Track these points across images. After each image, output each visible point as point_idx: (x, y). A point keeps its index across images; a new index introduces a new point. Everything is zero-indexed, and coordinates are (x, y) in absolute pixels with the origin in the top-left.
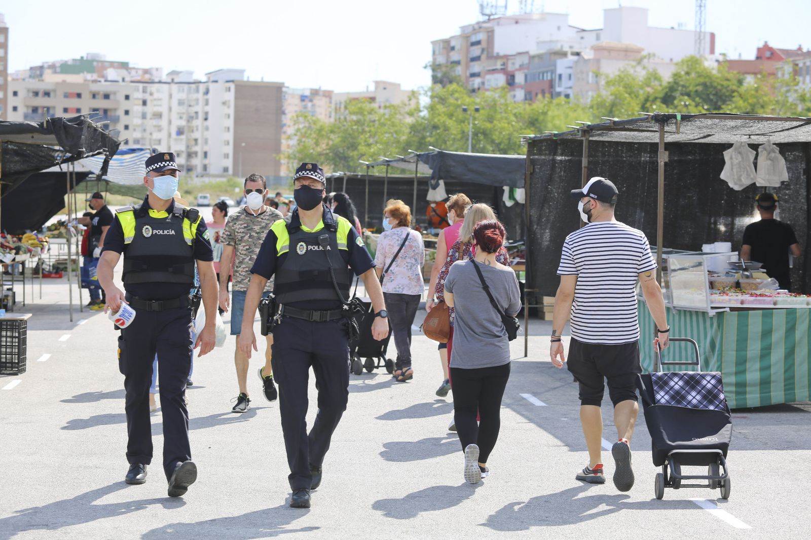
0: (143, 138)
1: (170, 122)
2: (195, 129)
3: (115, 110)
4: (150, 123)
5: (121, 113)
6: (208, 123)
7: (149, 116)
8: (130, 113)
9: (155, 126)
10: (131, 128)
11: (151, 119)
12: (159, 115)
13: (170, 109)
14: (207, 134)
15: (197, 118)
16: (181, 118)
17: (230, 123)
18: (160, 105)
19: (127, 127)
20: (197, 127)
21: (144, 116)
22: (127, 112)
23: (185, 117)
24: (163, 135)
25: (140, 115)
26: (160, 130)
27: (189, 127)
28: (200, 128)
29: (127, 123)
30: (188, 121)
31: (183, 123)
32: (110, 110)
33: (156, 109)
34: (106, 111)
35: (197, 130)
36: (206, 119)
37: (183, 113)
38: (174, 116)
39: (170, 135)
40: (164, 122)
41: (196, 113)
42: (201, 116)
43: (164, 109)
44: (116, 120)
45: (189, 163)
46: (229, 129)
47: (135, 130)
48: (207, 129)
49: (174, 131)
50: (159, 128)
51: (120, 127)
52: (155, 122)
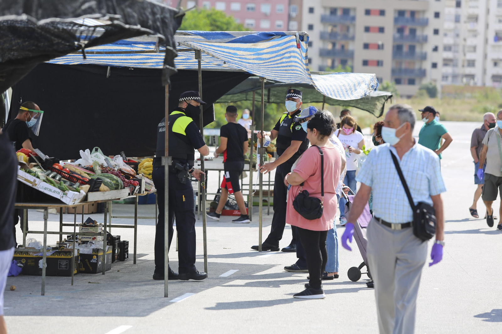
0: (456, 45)
1: (487, 26)
3: (424, 12)
4: (464, 27)
5: (430, 15)
7: (463, 19)
8: (441, 15)
9: (470, 31)
10: (441, 32)
11: (465, 22)
12: (474, 18)
13: (488, 11)
18: (477, 7)
19: (436, 32)
22: (437, 15)
24: (479, 41)
25: (453, 18)
26: (475, 36)
29: (436, 27)
32: (419, 12)
33: (472, 11)
34: (413, 13)
38: (492, 19)
39: (486, 41)
40: (480, 26)
43: (481, 12)
44: (425, 23)
47: (445, 35)
49: (491, 37)
50: (474, 33)
51: (429, 32)
52: (470, 26)
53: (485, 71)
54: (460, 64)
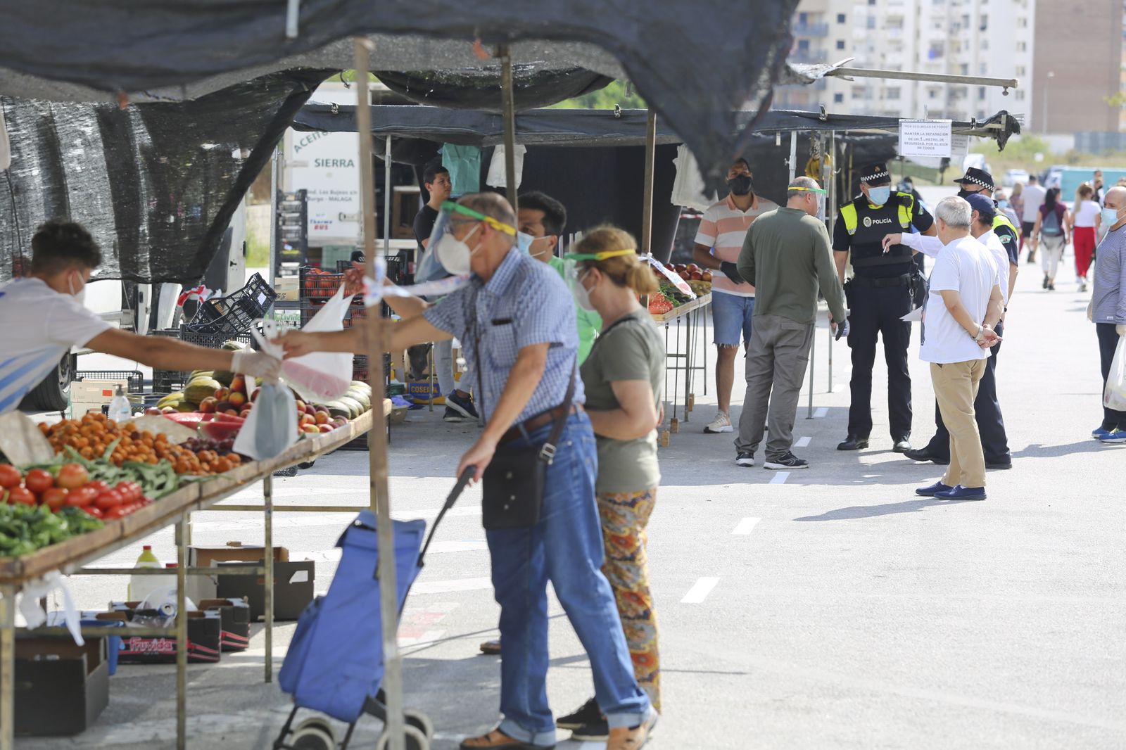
0: (869, 64)
1: (918, 34)
2: (963, 46)
3: (821, 14)
4: (882, 35)
5: (831, 19)
6: (988, 35)
7: (879, 23)
8: (848, 19)
9: (892, 42)
10: (848, 45)
11: (883, 28)
12: (898, 22)
13: (918, 11)
14: (986, 56)
15: (967, 26)
16: (938, 26)
17: (1028, 35)
18: (899, 4)
19: (841, 45)
20: (967, 42)
21: (871, 24)
22: (841, 18)
23: (945, 24)
24: (903, 59)
25: (864, 21)
26: (899, 49)
27: (952, 43)
28: (972, 44)
29: (841, 38)
30: (951, 32)
31: (941, 35)
32: (812, 14)
33: (893, 11)
35: (967, 47)
36: (983, 28)
37: (942, 18)
38: (925, 23)
39: (917, 58)
40: (906, 35)
41: (966, 17)
42: (974, 22)
43: (907, 11)
44: (823, 32)
45: (951, 109)
46: (1024, 46)
47: (854, 48)
48: (985, 45)
49: (924, 50)
50: (898, 46)
51: (829, 45)
52: (890, 34)
53: (915, 106)
54: (876, 94)
